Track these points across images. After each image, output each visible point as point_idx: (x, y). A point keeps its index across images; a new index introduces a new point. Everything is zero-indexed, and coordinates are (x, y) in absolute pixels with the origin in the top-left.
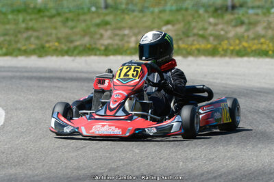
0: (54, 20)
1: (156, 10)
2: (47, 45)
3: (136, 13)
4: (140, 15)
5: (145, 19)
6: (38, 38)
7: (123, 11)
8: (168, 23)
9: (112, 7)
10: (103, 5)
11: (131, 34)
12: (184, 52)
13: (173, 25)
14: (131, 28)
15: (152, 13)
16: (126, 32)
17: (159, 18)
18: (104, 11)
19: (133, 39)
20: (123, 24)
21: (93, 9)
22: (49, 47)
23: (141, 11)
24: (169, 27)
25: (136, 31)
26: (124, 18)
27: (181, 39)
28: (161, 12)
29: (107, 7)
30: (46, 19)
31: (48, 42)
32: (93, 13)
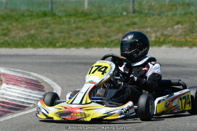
0: (96, 21)
1: (170, 14)
2: (92, 40)
3: (156, 16)
4: (158, 17)
5: (161, 21)
6: (84, 34)
7: (146, 15)
8: (178, 23)
9: (138, 12)
10: (131, 10)
11: (152, 31)
12: (190, 44)
13: (182, 25)
14: (152, 27)
15: (167, 16)
16: (149, 30)
17: (172, 19)
18: (133, 15)
19: (153, 35)
20: (146, 24)
21: (125, 13)
22: (93, 41)
23: (159, 15)
24: (179, 26)
25: (156, 29)
26: (147, 20)
27: (187, 35)
28: (173, 15)
29: (134, 12)
30: (90, 21)
31: (92, 37)
32: (125, 16)
